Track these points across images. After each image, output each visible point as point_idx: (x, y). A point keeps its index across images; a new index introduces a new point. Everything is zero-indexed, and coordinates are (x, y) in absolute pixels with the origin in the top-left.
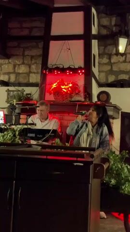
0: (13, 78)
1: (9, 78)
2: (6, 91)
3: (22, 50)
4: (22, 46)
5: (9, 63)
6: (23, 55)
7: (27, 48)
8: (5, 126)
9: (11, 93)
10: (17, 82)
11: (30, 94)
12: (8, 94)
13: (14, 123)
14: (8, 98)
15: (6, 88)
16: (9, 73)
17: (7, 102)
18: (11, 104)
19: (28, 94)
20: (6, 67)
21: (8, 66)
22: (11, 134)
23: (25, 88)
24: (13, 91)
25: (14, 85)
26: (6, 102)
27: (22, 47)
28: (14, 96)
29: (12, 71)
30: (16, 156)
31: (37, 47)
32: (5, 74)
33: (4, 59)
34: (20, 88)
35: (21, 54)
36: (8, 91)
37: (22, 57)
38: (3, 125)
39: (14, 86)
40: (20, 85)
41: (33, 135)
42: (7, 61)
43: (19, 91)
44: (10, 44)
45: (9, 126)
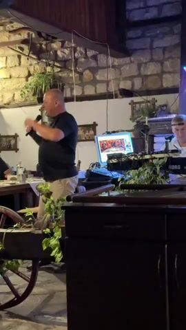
0: (138, 84)
1: (133, 85)
2: (130, 104)
3: (149, 40)
4: (148, 35)
5: (131, 62)
6: (151, 48)
7: (156, 36)
8: (135, 156)
9: (137, 105)
10: (144, 89)
11: (166, 105)
12: (133, 109)
13: (147, 151)
14: (133, 114)
15: (129, 100)
16: (131, 78)
17: (133, 119)
18: (138, 122)
19: (163, 106)
20: (128, 68)
21: (130, 67)
22: (148, 170)
23: (157, 97)
24: (140, 103)
25: (140, 93)
26: (131, 119)
27: (148, 37)
28: (142, 109)
29: (136, 74)
30: (165, 206)
31: (171, 33)
32: (125, 79)
33: (125, 57)
34: (150, 98)
35: (148, 46)
36: (132, 104)
37: (149, 51)
38: (132, 155)
39: (141, 96)
40: (149, 92)
41: (177, 167)
42: (127, 60)
43: (149, 102)
44: (130, 34)
45: (141, 156)
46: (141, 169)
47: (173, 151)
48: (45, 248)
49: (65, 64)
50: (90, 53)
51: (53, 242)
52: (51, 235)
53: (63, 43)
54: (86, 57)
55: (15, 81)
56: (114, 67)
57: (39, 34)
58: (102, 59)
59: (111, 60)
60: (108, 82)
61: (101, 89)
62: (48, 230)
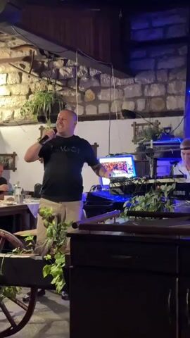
0: (141, 106)
1: (136, 107)
2: (132, 125)
3: (153, 60)
4: (153, 56)
5: (135, 83)
6: (156, 69)
7: (161, 57)
8: (139, 180)
9: (140, 127)
10: (147, 111)
11: (170, 128)
12: (135, 130)
13: (151, 176)
14: (135, 136)
15: (131, 121)
16: (135, 99)
17: (135, 141)
18: (140, 144)
19: (167, 128)
20: (131, 89)
21: (133, 88)
23: (161, 119)
24: (143, 125)
25: (143, 115)
26: (133, 141)
27: (154, 58)
28: (145, 131)
29: (139, 95)
31: (176, 55)
32: (129, 99)
33: (127, 78)
34: (153, 120)
35: (152, 68)
36: (135, 125)
37: (154, 73)
38: (136, 179)
39: (143, 117)
40: (152, 114)
41: (182, 193)
42: (131, 80)
43: (152, 124)
44: (135, 54)
45: (146, 180)
46: (147, 195)
47: (179, 176)
48: (45, 275)
49: (67, 83)
50: (93, 73)
51: (54, 269)
52: (52, 261)
53: (66, 61)
54: (89, 76)
55: (15, 98)
56: (117, 87)
57: (42, 52)
58: (105, 79)
59: (114, 80)
60: (110, 103)
61: (103, 109)
62: (49, 257)
